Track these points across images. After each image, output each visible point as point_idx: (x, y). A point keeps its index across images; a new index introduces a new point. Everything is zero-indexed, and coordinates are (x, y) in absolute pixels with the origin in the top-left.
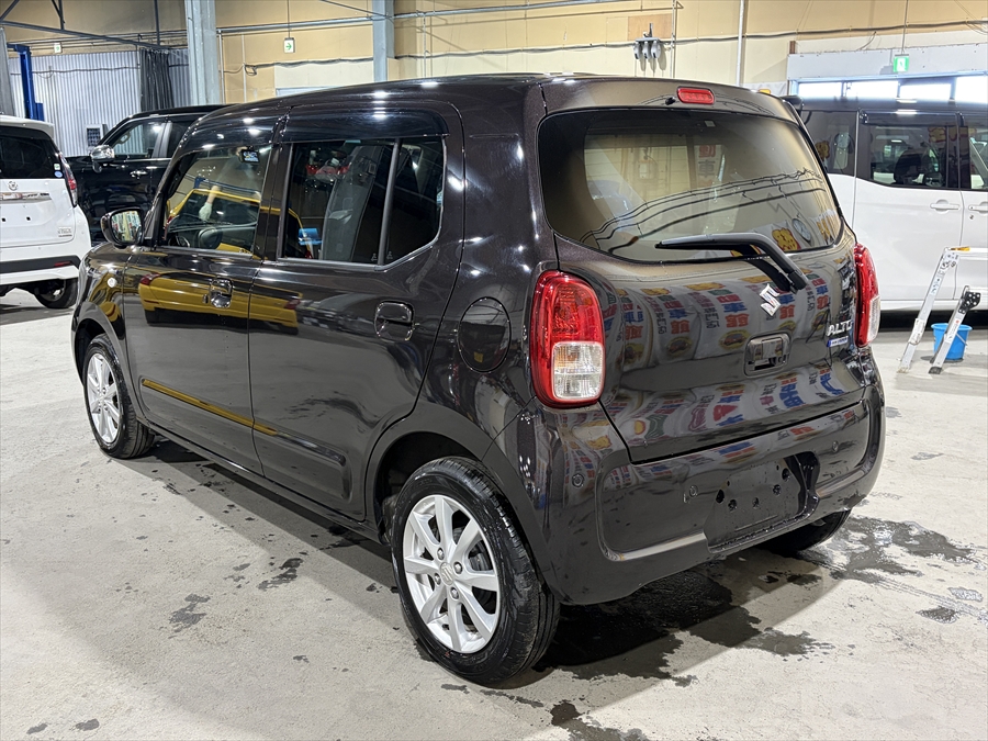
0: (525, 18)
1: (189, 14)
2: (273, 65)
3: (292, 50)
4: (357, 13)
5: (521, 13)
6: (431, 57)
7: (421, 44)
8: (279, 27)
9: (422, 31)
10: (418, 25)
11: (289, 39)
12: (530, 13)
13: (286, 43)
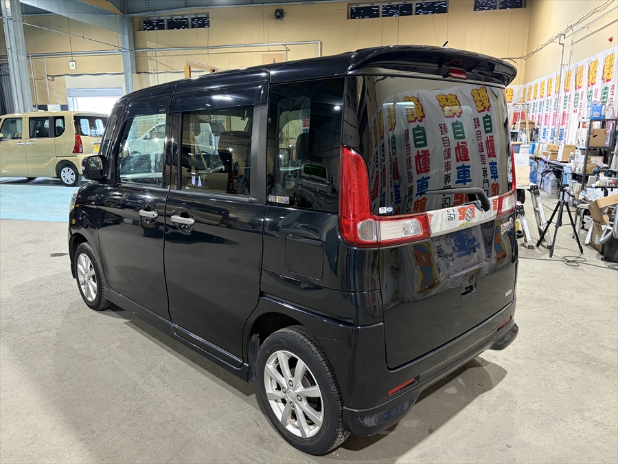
0: (208, 54)
1: (8, 46)
2: (64, 75)
3: (74, 68)
4: (112, 47)
5: (206, 51)
6: (157, 73)
7: (151, 66)
8: (65, 54)
9: (151, 59)
10: (149, 55)
11: (73, 61)
12: (211, 51)
13: (71, 63)
